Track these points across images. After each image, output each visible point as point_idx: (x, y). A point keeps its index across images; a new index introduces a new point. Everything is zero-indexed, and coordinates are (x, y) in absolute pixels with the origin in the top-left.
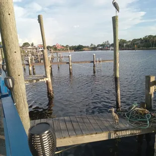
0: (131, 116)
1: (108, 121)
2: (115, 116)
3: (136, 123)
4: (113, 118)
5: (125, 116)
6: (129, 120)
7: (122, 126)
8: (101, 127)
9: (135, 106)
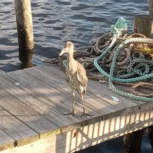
0: (117, 68)
1: (43, 95)
2: (78, 72)
3: (139, 89)
4: (71, 79)
5: (96, 71)
6: (114, 83)
7: (97, 104)
8: (25, 119)
9: (118, 32)
